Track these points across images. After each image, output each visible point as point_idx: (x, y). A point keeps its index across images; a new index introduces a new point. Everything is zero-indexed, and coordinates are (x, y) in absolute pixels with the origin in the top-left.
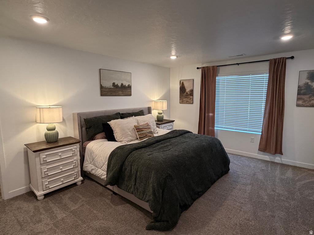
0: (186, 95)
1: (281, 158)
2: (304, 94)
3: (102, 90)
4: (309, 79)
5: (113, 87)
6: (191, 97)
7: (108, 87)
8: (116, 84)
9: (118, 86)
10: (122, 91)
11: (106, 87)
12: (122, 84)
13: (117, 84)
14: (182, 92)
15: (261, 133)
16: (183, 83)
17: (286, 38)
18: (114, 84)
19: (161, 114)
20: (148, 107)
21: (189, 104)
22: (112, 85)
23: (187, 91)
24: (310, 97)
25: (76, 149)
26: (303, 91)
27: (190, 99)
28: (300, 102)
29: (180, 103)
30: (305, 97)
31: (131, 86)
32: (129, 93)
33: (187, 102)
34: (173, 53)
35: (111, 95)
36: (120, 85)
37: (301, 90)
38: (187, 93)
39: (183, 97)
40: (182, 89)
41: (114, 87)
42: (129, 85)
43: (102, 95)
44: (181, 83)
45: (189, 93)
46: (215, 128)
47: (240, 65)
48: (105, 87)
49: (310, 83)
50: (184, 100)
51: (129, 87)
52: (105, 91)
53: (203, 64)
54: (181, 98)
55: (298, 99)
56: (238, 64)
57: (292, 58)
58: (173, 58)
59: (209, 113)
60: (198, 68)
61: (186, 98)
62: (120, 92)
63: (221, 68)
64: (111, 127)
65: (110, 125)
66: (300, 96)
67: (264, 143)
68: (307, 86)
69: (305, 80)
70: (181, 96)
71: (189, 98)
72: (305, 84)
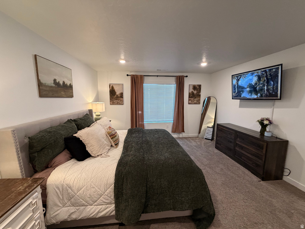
0: (116, 98)
1: (182, 134)
2: (192, 97)
3: (41, 88)
4: (193, 89)
5: (54, 85)
6: (122, 99)
7: (49, 85)
8: (57, 81)
9: (60, 84)
10: (65, 92)
11: (47, 85)
12: (64, 82)
13: (59, 82)
14: (113, 94)
15: (173, 122)
16: (112, 87)
17: (204, 64)
18: (55, 80)
19: (99, 116)
20: (89, 110)
21: (120, 104)
22: (53, 82)
23: (117, 94)
24: (194, 99)
25: (37, 197)
26: (191, 96)
27: (121, 101)
28: (190, 102)
29: (111, 104)
30: (192, 99)
31: (72, 85)
32: (71, 94)
33: (118, 103)
34: (122, 57)
35: (54, 96)
36: (61, 83)
37: (190, 95)
38: (117, 96)
39: (114, 99)
40: (112, 92)
41: (56, 85)
42: (70, 84)
43: (41, 95)
44: (111, 86)
45: (119, 96)
46: (144, 122)
47: (158, 77)
48: (45, 84)
49: (194, 92)
50: (115, 101)
51: (71, 87)
52: (45, 90)
53: (131, 72)
54: (112, 100)
55: (189, 100)
56: (157, 76)
57: (187, 76)
58: (123, 62)
59: (138, 111)
60: (128, 75)
61: (117, 100)
62: (63, 93)
63: (145, 77)
64: (82, 141)
65: (79, 138)
66: (190, 99)
67: (175, 127)
68: (193, 93)
69: (192, 90)
70: (111, 98)
71: (119, 99)
72: (192, 92)
